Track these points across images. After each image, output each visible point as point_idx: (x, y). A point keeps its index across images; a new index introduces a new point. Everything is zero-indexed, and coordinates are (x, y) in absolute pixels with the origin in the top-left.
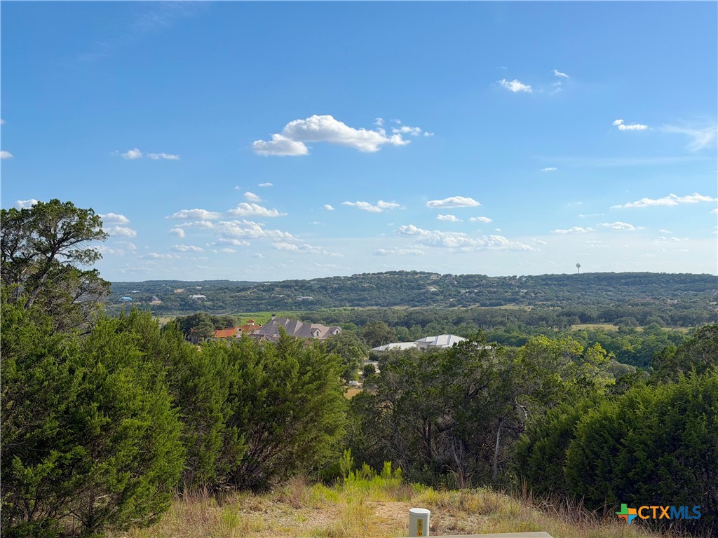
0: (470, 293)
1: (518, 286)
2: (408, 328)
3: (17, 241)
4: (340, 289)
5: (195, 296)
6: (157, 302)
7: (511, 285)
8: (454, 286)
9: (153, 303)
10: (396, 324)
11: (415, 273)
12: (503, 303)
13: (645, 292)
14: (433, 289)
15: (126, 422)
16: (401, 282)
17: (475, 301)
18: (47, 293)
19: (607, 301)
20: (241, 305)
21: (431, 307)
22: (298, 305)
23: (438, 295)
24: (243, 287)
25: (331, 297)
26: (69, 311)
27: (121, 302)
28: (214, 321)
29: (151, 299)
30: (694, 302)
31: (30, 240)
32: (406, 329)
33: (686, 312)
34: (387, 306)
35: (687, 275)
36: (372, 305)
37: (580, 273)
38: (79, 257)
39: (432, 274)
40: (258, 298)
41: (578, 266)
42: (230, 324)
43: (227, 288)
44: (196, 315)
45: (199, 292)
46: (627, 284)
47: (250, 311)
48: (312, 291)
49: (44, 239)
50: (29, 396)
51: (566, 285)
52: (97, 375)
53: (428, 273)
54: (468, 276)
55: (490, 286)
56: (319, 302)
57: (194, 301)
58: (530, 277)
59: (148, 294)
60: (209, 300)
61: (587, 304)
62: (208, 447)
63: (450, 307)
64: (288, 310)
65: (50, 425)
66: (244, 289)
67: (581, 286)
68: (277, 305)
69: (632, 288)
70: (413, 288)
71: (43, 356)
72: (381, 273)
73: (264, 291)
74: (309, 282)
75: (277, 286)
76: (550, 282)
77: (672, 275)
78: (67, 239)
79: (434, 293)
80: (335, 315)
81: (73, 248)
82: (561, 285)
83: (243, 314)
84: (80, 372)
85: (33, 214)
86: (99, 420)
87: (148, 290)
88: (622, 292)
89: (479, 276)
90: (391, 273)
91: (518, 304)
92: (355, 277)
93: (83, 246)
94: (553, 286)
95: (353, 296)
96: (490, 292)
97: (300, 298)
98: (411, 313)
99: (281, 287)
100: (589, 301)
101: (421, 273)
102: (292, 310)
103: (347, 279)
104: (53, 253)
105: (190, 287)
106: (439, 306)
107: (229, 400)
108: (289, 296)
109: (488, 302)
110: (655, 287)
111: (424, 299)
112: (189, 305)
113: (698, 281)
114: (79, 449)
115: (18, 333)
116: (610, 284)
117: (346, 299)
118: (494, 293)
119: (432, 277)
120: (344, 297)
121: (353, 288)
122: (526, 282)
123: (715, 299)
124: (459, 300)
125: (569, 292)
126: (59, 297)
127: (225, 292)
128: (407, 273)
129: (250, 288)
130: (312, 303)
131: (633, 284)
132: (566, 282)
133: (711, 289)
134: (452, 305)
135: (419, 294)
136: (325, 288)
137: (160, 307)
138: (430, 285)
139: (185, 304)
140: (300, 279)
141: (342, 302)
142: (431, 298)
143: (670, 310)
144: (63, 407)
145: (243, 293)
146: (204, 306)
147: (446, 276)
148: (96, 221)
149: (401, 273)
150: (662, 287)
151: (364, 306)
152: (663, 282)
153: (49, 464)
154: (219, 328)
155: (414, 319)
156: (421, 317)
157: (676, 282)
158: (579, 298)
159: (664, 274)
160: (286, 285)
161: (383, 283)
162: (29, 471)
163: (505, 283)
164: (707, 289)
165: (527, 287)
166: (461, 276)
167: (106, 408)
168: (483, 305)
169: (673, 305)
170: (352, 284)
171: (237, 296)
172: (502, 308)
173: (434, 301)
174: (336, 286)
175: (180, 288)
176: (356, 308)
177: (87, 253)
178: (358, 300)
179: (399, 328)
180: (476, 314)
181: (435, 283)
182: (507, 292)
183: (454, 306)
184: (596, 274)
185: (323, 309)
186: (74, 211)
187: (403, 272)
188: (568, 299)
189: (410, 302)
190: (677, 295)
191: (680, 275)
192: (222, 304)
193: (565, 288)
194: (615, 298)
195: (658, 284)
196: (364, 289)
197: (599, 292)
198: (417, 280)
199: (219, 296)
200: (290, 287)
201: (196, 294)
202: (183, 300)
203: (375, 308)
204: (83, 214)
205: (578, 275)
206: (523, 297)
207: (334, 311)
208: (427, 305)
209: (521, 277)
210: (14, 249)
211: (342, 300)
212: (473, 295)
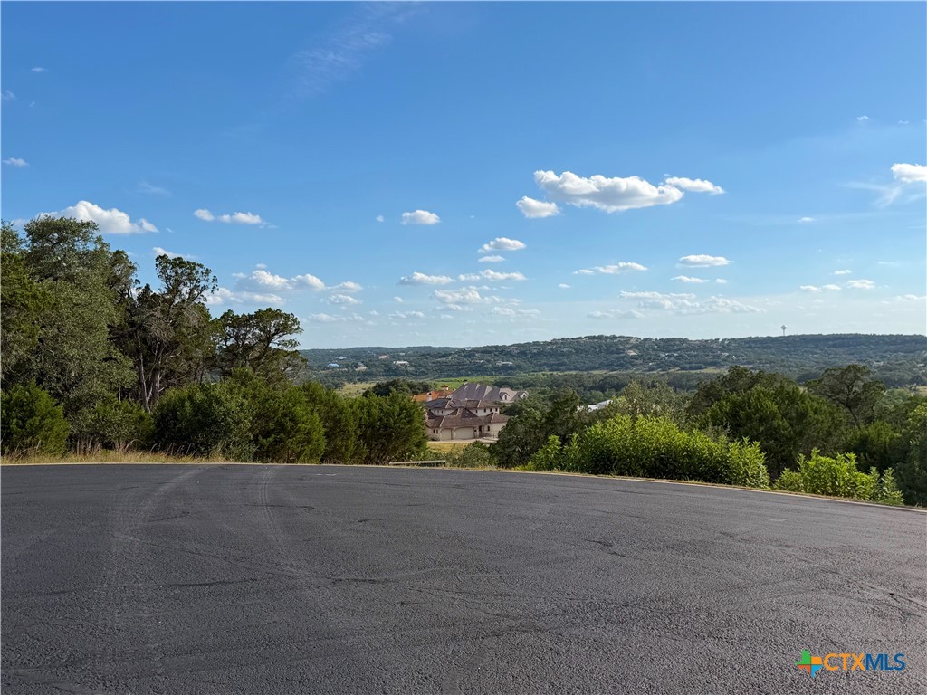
0: (669, 356)
1: (720, 350)
2: (603, 391)
3: (246, 334)
4: (539, 354)
5: (398, 362)
6: (362, 368)
7: (713, 348)
8: (654, 350)
9: (359, 369)
10: (592, 388)
11: (614, 337)
12: (704, 366)
13: (852, 354)
14: (632, 353)
15: (300, 425)
16: (600, 346)
17: (675, 365)
18: (265, 368)
19: (812, 364)
20: (442, 371)
21: (630, 371)
22: (498, 370)
23: (637, 359)
24: (445, 353)
25: (531, 362)
26: (279, 380)
27: (328, 369)
28: (411, 386)
29: (356, 366)
30: (900, 364)
31: (254, 334)
32: (601, 393)
33: (888, 374)
34: (586, 370)
35: (898, 336)
36: (571, 370)
37: (786, 335)
38: (285, 345)
39: (631, 338)
40: (459, 364)
41: (784, 328)
42: (426, 389)
43: (429, 354)
44: (394, 381)
45: (402, 358)
46: (834, 346)
47: (451, 376)
48: (512, 356)
49: (262, 333)
50: (263, 415)
51: (770, 348)
52: (289, 408)
53: (627, 337)
54: (669, 340)
55: (691, 350)
56: (518, 367)
57: (398, 367)
58: (733, 339)
59: (353, 361)
60: (412, 366)
61: (790, 366)
62: (346, 449)
63: (649, 371)
64: (488, 375)
65: (272, 425)
66: (446, 355)
67: (786, 349)
68: (478, 370)
69: (840, 350)
70: (612, 353)
71: (268, 400)
72: (580, 338)
73: (464, 356)
74: (508, 347)
75: (477, 352)
76: (753, 345)
77: (883, 336)
78: (277, 333)
79: (633, 357)
80: (531, 379)
81: (281, 339)
82: (765, 348)
83: (445, 379)
84: (282, 405)
85: (256, 318)
86: (290, 424)
87: (354, 357)
88: (829, 354)
89: (680, 340)
90: (590, 338)
91: (718, 367)
92: (554, 342)
93: (287, 337)
94: (756, 349)
95: (552, 361)
96: (689, 355)
97: (500, 363)
98: (606, 378)
99: (482, 352)
100: (793, 364)
101: (620, 337)
102: (492, 374)
103: (546, 344)
104: (269, 343)
105: (395, 353)
106: (638, 370)
107: (360, 427)
108: (489, 361)
109: (688, 366)
110: (864, 349)
111: (624, 363)
112: (393, 371)
113: (908, 342)
114: (282, 435)
115: (260, 391)
116: (817, 347)
117: (545, 364)
118: (695, 356)
119: (632, 341)
120: (543, 361)
121: (552, 353)
122: (728, 345)
123: (923, 361)
124: (658, 364)
125: (773, 354)
126: (273, 371)
127: (427, 358)
128: (607, 338)
129: (451, 354)
130: (511, 368)
131: (841, 346)
132: (770, 345)
133: (922, 350)
134: (651, 369)
135: (617, 358)
136: (524, 353)
137: (365, 373)
138: (630, 349)
139: (389, 370)
140: (500, 344)
141: (541, 367)
142: (630, 362)
143: (874, 373)
144: (276, 419)
145: (444, 359)
146: (407, 372)
147: (646, 340)
148: (295, 321)
149: (600, 337)
150: (872, 349)
151: (563, 371)
152: (873, 344)
153: (271, 439)
154: (416, 393)
155: (609, 383)
156: (616, 381)
157: (887, 343)
158: (783, 361)
159: (874, 335)
160: (486, 351)
161: (582, 348)
162: (264, 440)
163: (705, 346)
164: (918, 350)
165: (729, 350)
166: (662, 340)
167: (293, 420)
168: (682, 369)
169: (879, 367)
170: (552, 349)
171: (438, 362)
172: (702, 371)
173: (633, 365)
174: (535, 351)
175: (384, 354)
176: (555, 373)
177: (290, 342)
178: (557, 365)
179: (593, 392)
180: (671, 378)
181: (635, 347)
182: (708, 355)
183: (653, 369)
184: (803, 335)
185: (522, 374)
186: (281, 315)
187: (602, 336)
188: (771, 362)
189: (609, 366)
190: (886, 357)
191: (891, 336)
192: (423, 370)
193: (769, 351)
194: (821, 361)
195: (868, 346)
196: (563, 354)
197: (805, 354)
198: (616, 344)
199: (421, 363)
200: (490, 352)
201: (400, 360)
202: (387, 366)
203: (574, 372)
204: (287, 317)
205: (784, 337)
206: (724, 360)
207: (533, 375)
208: (626, 369)
209: (724, 340)
210: (245, 339)
211: (540, 365)
212: (672, 359)
